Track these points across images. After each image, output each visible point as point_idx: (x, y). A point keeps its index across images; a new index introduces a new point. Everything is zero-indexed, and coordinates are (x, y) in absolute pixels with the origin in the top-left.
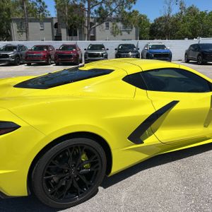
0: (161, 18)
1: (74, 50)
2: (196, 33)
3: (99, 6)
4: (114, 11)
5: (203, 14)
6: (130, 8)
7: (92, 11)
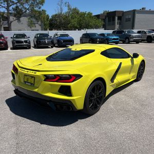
0: (56, 15)
1: (3, 38)
2: (81, 26)
3: (15, 5)
4: (28, 9)
5: (84, 14)
6: (40, 8)
7: (11, 8)
